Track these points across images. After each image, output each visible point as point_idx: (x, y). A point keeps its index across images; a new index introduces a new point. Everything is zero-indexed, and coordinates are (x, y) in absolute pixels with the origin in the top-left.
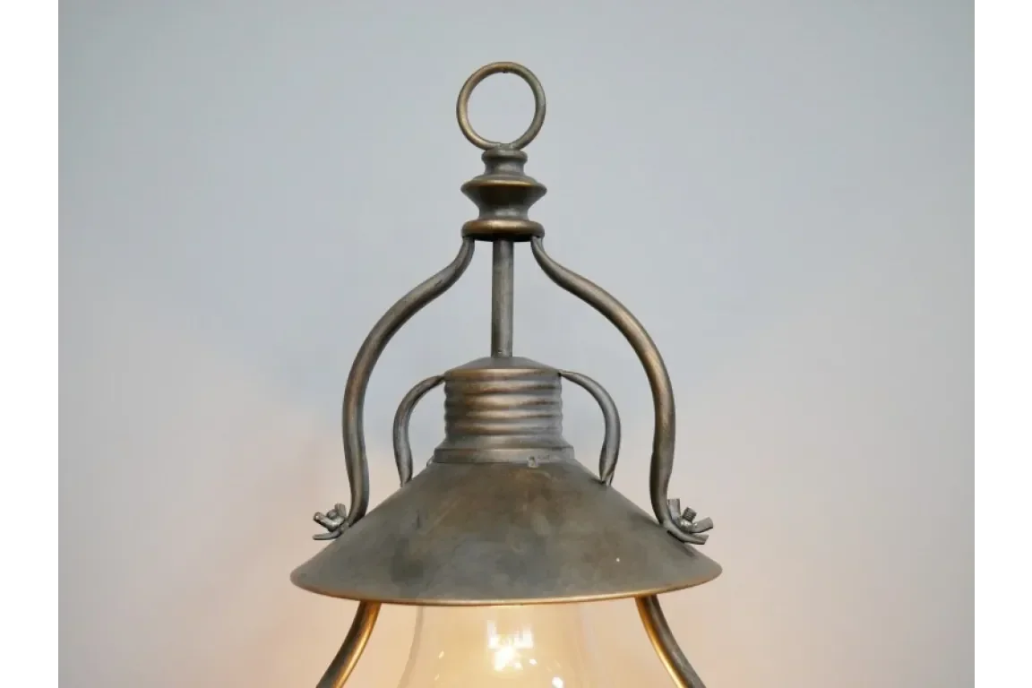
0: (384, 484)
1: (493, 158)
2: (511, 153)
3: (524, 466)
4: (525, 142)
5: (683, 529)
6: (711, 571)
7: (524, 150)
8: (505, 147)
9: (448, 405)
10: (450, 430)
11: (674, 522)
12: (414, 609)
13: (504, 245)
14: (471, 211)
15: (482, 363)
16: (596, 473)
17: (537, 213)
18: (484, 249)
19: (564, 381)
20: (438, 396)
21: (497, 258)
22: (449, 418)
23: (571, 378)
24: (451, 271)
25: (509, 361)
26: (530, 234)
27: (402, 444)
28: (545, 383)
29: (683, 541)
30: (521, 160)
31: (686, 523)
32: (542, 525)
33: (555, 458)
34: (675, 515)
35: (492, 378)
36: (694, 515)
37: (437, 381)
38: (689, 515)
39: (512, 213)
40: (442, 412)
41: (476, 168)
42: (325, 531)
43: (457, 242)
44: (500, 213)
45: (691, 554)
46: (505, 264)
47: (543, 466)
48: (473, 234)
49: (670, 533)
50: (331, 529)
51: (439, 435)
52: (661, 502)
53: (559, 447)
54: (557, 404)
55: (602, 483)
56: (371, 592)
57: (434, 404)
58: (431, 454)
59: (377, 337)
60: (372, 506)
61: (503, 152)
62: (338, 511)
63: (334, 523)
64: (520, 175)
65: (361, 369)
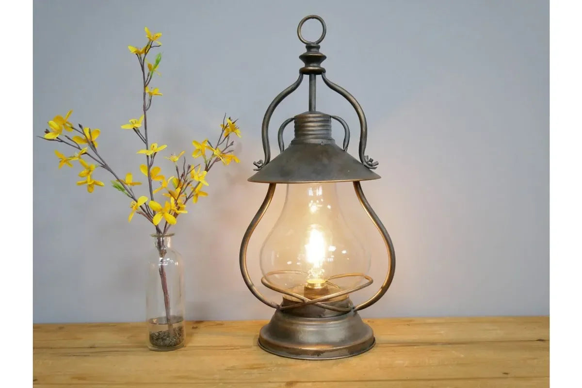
0: (275, 153)
1: (309, 47)
2: (315, 45)
3: (320, 144)
4: (319, 41)
5: (369, 165)
6: (377, 177)
7: (319, 44)
8: (313, 43)
9: (295, 127)
10: (296, 135)
11: (366, 162)
12: (286, 184)
13: (313, 75)
14: (302, 65)
15: (306, 113)
16: (342, 148)
17: (323, 65)
18: (306, 77)
19: (332, 119)
20: (292, 124)
21: (310, 80)
22: (296, 131)
23: (334, 118)
24: (296, 84)
25: (315, 113)
26: (321, 72)
27: (281, 140)
28: (326, 119)
29: (369, 168)
30: (318, 47)
31: (370, 163)
32: (325, 161)
33: (329, 142)
34: (367, 160)
35: (309, 117)
36: (373, 160)
37: (292, 120)
38: (371, 160)
39: (315, 65)
40: (293, 129)
41: (304, 50)
42: (257, 168)
43: (298, 75)
44: (311, 65)
45: (371, 172)
46: (313, 81)
47: (325, 145)
48: (303, 72)
49: (365, 166)
50: (259, 167)
51: (293, 137)
52: (362, 156)
53: (331, 139)
54: (330, 126)
55: (344, 151)
56: (273, 181)
57: (291, 126)
58: (290, 142)
59: (273, 105)
60: (271, 159)
61: (313, 45)
62: (260, 162)
63: (260, 165)
64: (318, 52)
65: (267, 117)
